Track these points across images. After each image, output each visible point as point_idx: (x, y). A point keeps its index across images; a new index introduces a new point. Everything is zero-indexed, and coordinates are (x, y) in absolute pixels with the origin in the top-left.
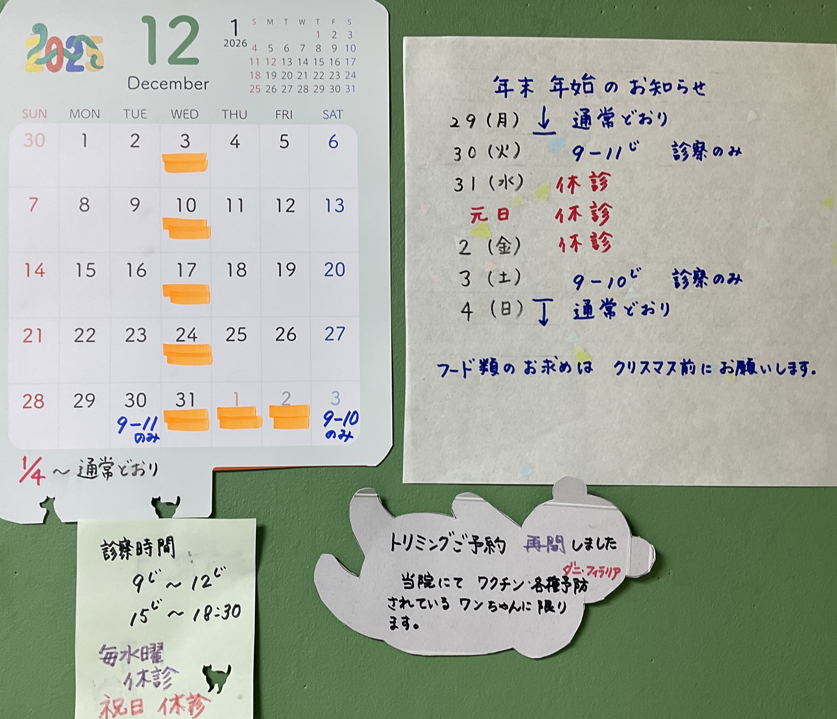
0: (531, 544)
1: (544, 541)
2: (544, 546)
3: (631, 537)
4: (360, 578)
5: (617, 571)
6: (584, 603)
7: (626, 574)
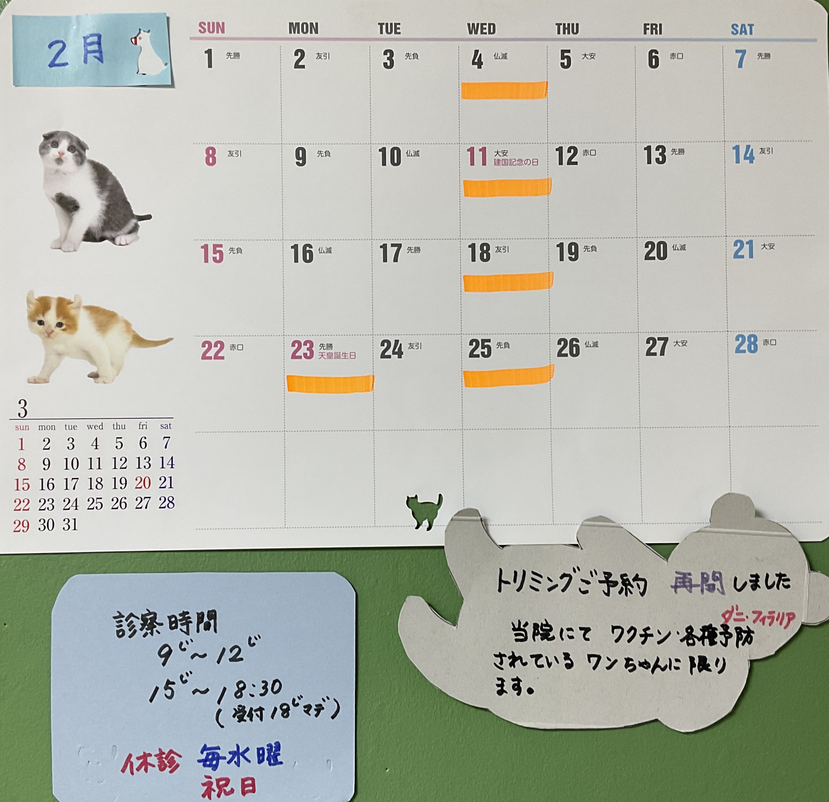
0: (679, 582)
1: (696, 579)
2: (698, 586)
3: (809, 572)
4: (457, 627)
5: (791, 616)
6: (749, 659)
7: (803, 621)
